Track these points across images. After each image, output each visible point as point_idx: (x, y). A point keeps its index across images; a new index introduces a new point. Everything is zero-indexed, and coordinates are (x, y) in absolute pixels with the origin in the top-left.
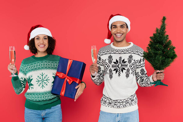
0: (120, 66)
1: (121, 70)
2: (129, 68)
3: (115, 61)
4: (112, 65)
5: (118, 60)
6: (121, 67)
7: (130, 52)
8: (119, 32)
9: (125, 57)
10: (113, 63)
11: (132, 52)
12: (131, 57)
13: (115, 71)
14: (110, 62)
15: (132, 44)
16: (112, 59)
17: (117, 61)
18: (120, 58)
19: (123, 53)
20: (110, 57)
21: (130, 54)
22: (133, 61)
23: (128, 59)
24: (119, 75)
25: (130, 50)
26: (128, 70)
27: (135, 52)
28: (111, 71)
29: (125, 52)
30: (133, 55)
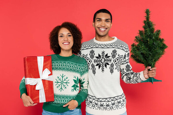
0: (103, 60)
1: (104, 65)
2: (114, 63)
3: (98, 56)
4: (94, 60)
5: (101, 55)
6: (104, 62)
7: (113, 46)
8: (103, 25)
9: (109, 52)
10: (95, 58)
11: (116, 47)
12: (115, 52)
13: (98, 66)
14: (92, 57)
15: (116, 39)
16: (94, 54)
17: (99, 55)
18: (103, 52)
19: (106, 47)
20: (92, 52)
21: (114, 49)
22: (117, 56)
23: (112, 54)
24: (103, 70)
25: (114, 45)
26: (112, 65)
27: (119, 47)
28: (93, 66)
29: (108, 46)
30: (116, 49)
